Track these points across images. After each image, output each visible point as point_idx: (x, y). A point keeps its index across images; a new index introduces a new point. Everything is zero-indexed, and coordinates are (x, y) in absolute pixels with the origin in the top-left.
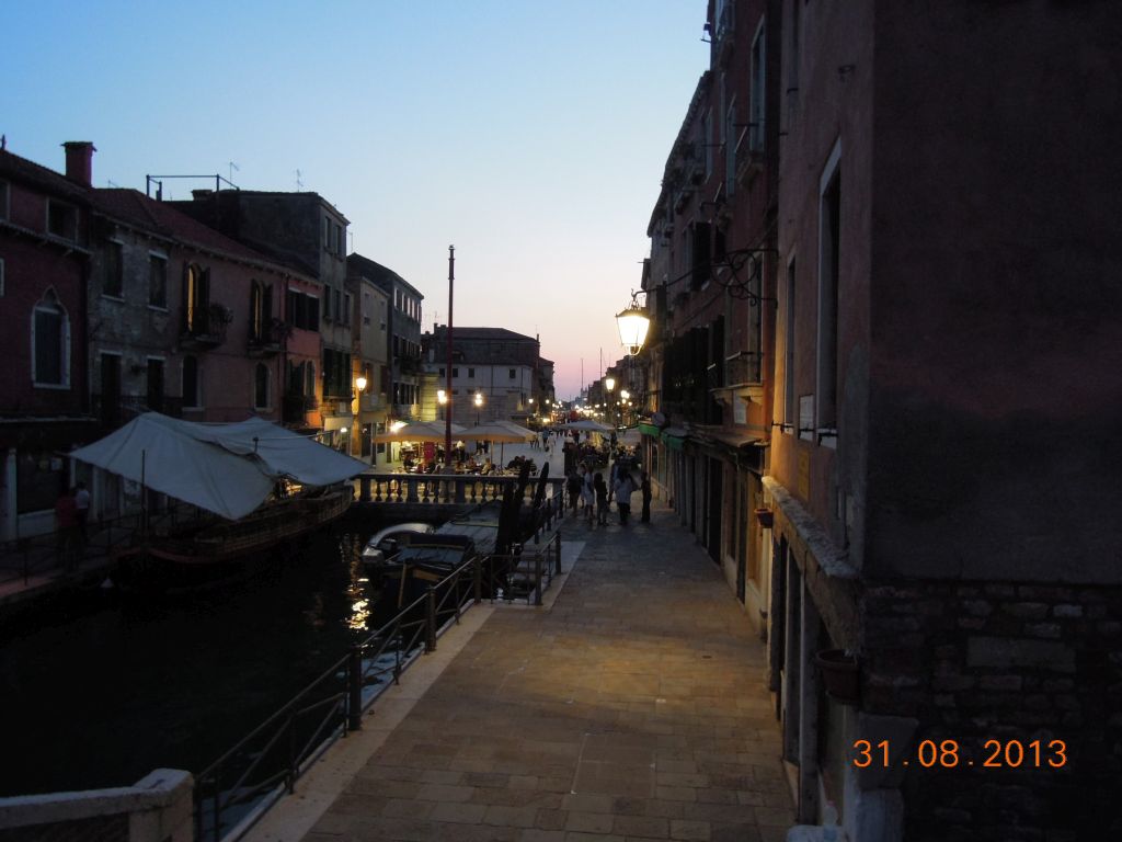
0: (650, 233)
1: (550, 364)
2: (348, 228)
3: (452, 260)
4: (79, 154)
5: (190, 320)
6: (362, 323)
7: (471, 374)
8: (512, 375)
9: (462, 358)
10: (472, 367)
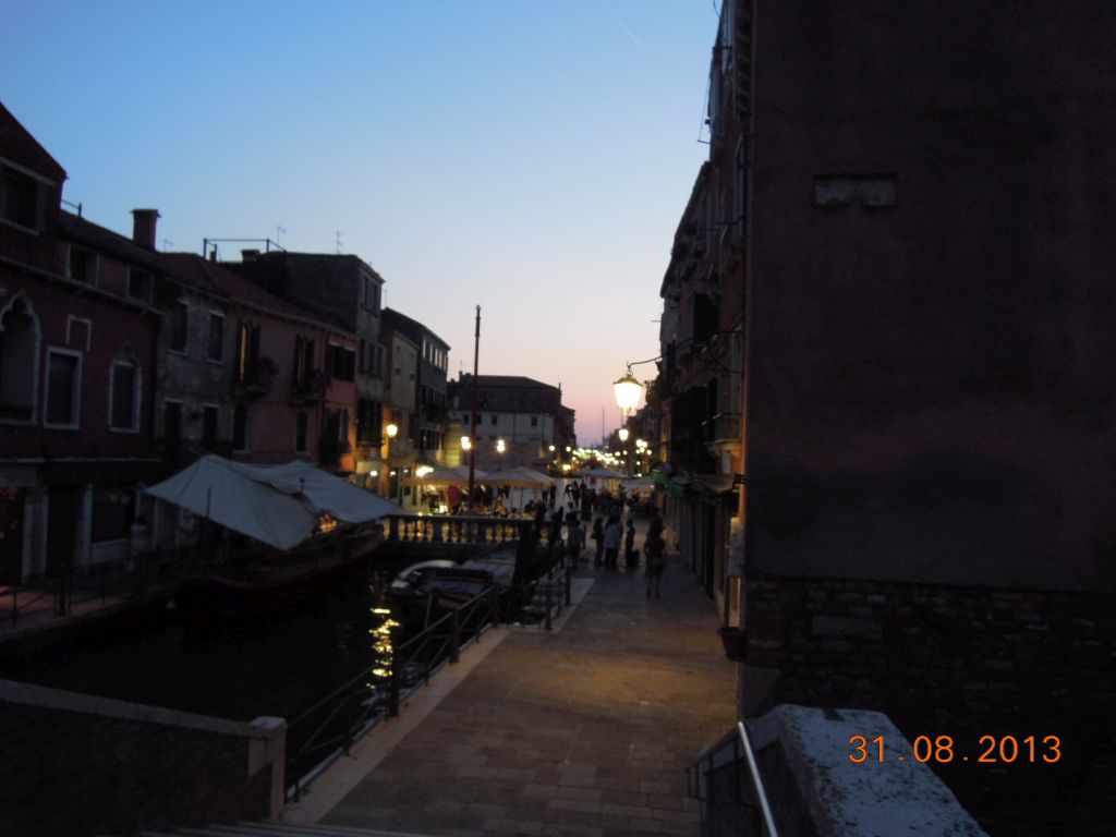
0: (663, 293)
1: (571, 413)
2: (384, 287)
3: (478, 319)
4: (145, 220)
5: (242, 371)
6: (393, 372)
7: (494, 421)
8: (534, 423)
9: (486, 406)
10: (496, 414)
